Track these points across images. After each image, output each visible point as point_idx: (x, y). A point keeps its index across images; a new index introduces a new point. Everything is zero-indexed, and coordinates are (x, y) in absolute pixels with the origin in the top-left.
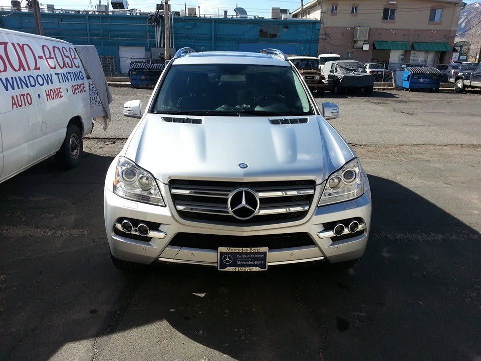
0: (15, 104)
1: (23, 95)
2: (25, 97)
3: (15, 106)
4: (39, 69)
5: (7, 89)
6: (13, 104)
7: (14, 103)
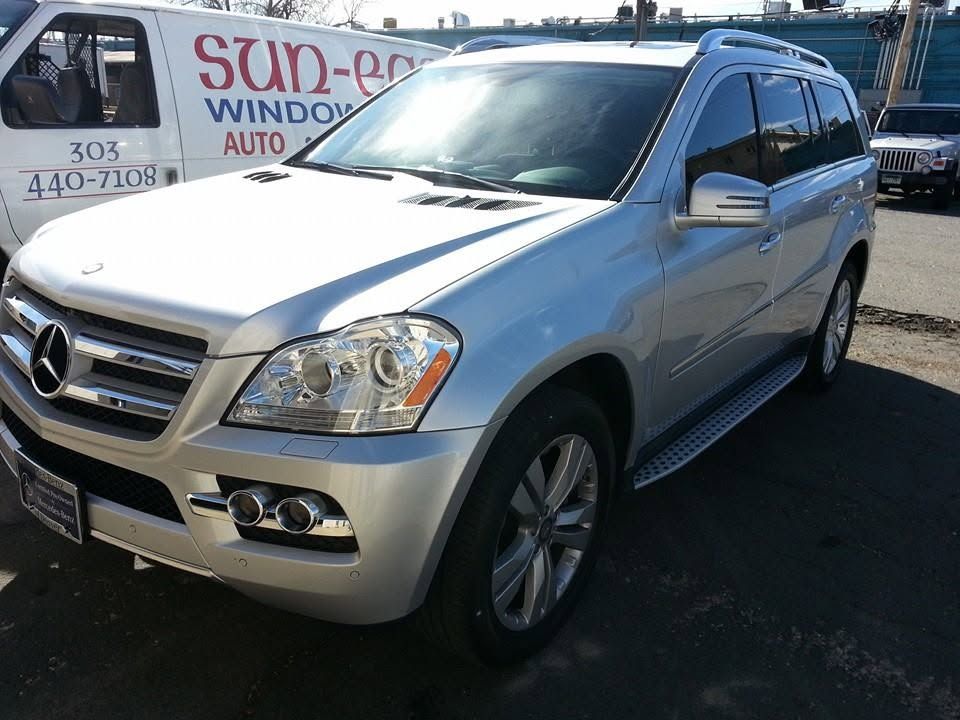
0: (235, 147)
1: (262, 135)
2: (267, 140)
3: (231, 152)
4: (327, 91)
5: (218, 118)
6: (227, 147)
7: (231, 144)
